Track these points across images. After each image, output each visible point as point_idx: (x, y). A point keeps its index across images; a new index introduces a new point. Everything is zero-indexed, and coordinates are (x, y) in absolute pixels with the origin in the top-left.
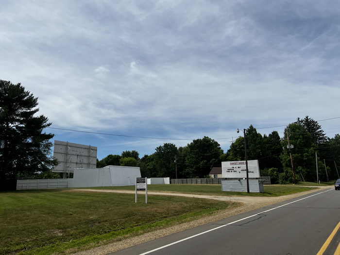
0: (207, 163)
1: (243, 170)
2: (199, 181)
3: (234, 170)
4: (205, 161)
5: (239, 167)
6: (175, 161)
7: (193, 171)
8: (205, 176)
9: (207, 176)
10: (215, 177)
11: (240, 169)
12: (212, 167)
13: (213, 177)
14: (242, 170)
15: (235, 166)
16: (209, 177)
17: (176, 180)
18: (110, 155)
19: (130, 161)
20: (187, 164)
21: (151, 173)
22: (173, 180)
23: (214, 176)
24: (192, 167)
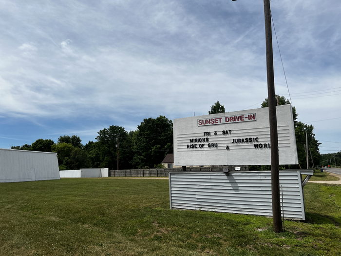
0: (160, 148)
1: (240, 141)
2: (147, 172)
3: (211, 141)
4: (158, 146)
5: (225, 133)
6: (116, 146)
7: (142, 159)
8: (155, 166)
9: (159, 165)
10: (169, 167)
11: (230, 138)
12: (167, 154)
13: (167, 167)
14: (234, 141)
15: (211, 129)
16: (161, 167)
17: (117, 171)
18: (39, 140)
19: (64, 148)
20: (134, 150)
21: (93, 163)
22: (112, 172)
23: (169, 165)
24: (140, 154)
